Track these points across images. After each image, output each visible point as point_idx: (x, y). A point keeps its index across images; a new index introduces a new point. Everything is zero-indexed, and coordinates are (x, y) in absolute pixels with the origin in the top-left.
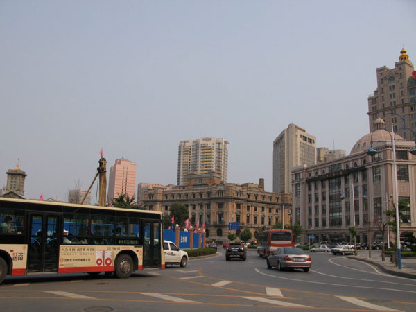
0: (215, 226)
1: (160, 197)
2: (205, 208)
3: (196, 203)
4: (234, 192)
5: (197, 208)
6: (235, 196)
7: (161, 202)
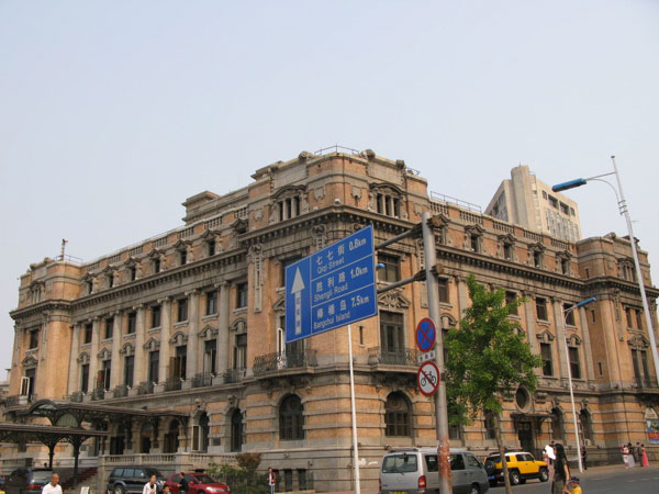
0: (269, 383)
1: (67, 292)
2: (225, 299)
3: (188, 285)
4: (361, 190)
5: (195, 306)
6: (368, 205)
7: (70, 308)
